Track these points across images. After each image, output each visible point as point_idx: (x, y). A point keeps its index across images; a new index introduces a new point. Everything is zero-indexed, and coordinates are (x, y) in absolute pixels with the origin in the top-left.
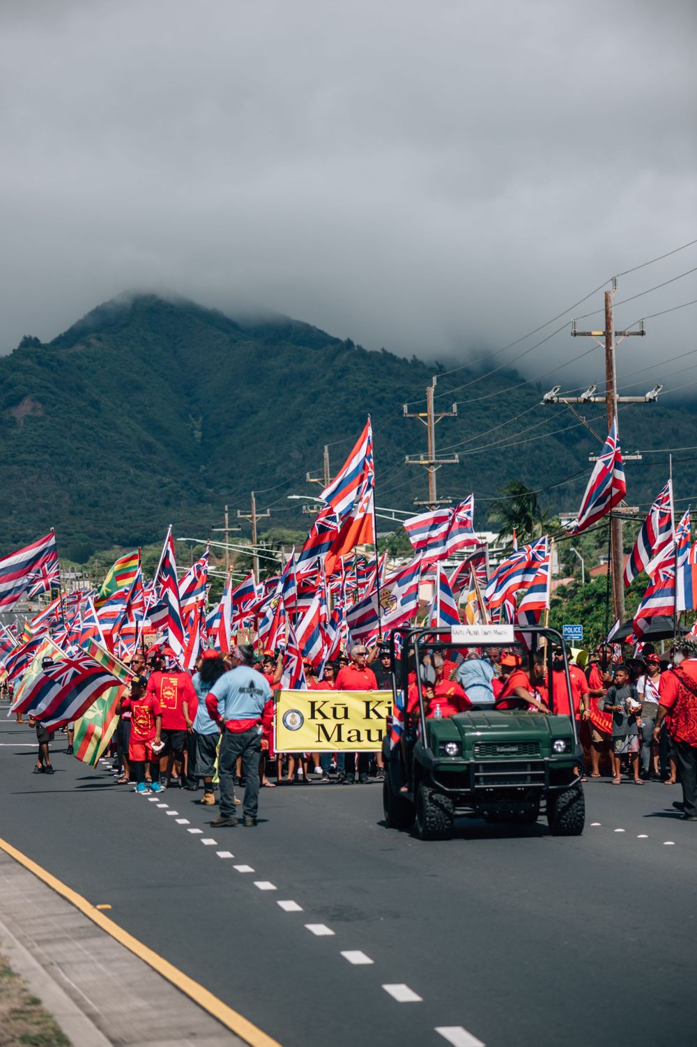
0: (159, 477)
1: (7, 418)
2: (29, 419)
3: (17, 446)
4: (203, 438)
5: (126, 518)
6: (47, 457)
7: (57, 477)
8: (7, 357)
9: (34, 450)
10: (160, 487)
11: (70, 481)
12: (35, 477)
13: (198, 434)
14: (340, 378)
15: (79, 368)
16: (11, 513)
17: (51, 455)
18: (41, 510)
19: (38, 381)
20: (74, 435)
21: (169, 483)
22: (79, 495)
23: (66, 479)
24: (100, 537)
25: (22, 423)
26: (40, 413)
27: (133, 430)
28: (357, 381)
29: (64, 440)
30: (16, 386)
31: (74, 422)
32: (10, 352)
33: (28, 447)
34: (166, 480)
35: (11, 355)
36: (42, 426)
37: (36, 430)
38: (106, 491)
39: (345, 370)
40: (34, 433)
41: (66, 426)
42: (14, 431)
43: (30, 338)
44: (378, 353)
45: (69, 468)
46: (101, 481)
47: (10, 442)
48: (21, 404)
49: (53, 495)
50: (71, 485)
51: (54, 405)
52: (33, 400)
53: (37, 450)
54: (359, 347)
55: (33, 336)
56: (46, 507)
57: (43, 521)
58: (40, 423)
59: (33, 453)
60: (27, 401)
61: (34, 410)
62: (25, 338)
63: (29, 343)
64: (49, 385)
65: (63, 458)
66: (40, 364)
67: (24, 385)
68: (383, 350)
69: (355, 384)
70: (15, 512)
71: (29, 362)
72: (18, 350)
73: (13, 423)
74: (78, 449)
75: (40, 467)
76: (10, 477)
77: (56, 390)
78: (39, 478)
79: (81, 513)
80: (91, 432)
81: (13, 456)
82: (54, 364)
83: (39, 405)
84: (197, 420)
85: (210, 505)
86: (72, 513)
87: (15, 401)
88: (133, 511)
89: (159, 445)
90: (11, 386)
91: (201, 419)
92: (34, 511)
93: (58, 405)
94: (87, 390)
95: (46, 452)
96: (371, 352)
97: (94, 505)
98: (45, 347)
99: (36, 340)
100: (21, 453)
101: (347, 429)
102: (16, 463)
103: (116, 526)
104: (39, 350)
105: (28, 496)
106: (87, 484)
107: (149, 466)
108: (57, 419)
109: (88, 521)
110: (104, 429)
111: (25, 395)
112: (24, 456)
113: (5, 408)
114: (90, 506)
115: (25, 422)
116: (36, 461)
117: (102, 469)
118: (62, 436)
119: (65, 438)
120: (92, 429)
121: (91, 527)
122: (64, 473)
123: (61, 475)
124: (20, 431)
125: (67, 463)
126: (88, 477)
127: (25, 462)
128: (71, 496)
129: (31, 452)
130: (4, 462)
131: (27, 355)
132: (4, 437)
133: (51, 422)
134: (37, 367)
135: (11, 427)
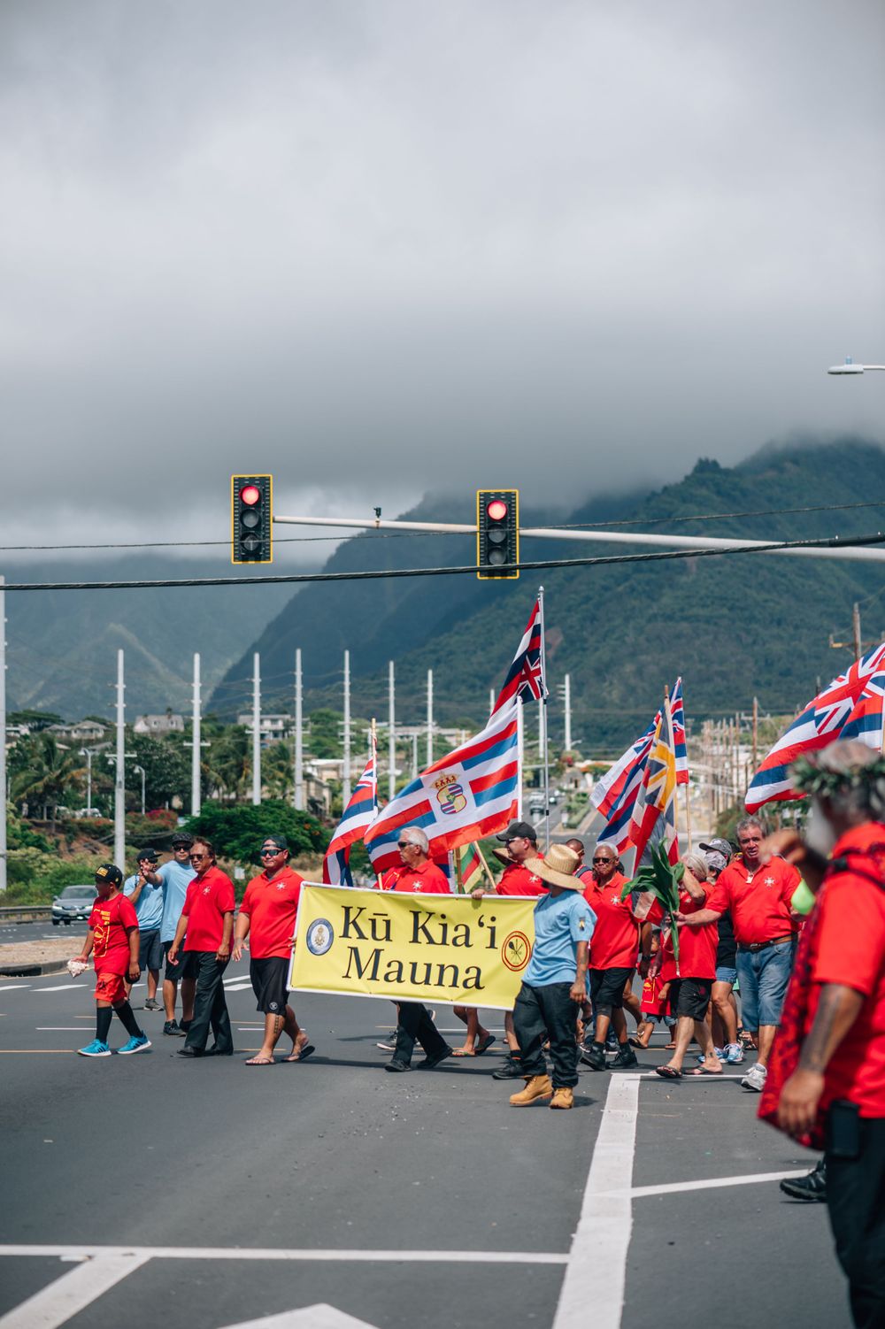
1: (676, 563)
2: (703, 563)
3: (688, 597)
6: (725, 611)
7: (739, 638)
8: (677, 485)
9: (709, 602)
11: (754, 642)
12: (711, 637)
15: (770, 500)
17: (731, 609)
18: (718, 680)
20: (761, 584)
22: (766, 661)
23: (750, 640)
25: (694, 569)
27: (838, 578)
29: (748, 591)
30: (687, 521)
31: (761, 567)
32: (680, 478)
33: (701, 599)
35: (683, 483)
36: (720, 573)
37: (711, 577)
38: (801, 656)
40: (710, 581)
41: (750, 571)
42: (683, 579)
43: (708, 461)
45: (754, 626)
46: (797, 642)
47: (679, 593)
49: (733, 660)
50: (756, 648)
53: (713, 603)
55: (711, 458)
56: (724, 675)
57: (719, 693)
58: (718, 569)
59: (708, 606)
62: (701, 461)
63: (706, 468)
65: (747, 614)
66: (719, 493)
71: (704, 492)
72: (691, 475)
73: (683, 567)
74: (766, 601)
75: (716, 624)
76: (678, 636)
77: (738, 526)
78: (716, 638)
79: (769, 684)
80: (783, 580)
81: (682, 610)
82: (737, 493)
86: (757, 683)
90: (680, 521)
92: (709, 680)
94: (779, 527)
95: (724, 605)
97: (786, 673)
98: (727, 472)
99: (715, 463)
100: (692, 606)
102: (686, 619)
104: (718, 476)
105: (701, 661)
106: (777, 648)
108: (740, 564)
109: (778, 694)
110: (802, 576)
112: (695, 611)
114: (781, 674)
115: (698, 568)
116: (711, 617)
117: (796, 627)
118: (746, 585)
119: (750, 587)
120: (784, 576)
122: (748, 632)
123: (743, 635)
124: (692, 577)
125: (752, 619)
126: (779, 638)
127: (697, 618)
128: (756, 662)
129: (704, 606)
130: (670, 618)
131: (702, 483)
132: (671, 586)
133: (732, 566)
134: (715, 497)
135: (680, 574)
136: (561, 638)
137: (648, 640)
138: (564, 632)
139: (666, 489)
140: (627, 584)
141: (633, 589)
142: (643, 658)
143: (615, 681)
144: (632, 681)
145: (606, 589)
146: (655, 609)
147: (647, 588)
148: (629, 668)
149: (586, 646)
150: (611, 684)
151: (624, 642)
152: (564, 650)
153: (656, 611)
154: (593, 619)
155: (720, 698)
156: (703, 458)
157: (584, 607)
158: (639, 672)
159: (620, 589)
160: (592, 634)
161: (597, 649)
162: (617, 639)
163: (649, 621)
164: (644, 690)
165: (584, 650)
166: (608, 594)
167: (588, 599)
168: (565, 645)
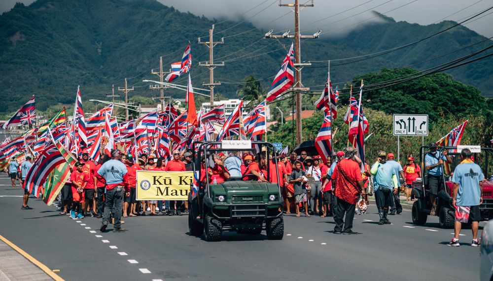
0: (81, 71)
1: (8, 42)
2: (19, 42)
3: (13, 55)
4: (102, 53)
5: (64, 90)
6: (27, 60)
8: (8, 13)
9: (20, 57)
10: (82, 76)
11: (38, 72)
12: (22, 70)
13: (100, 51)
14: (168, 25)
15: (43, 18)
16: (10, 87)
17: (29, 60)
18: (24, 86)
19: (23, 24)
20: (40, 50)
21: (86, 74)
22: (42, 79)
23: (36, 71)
24: (52, 99)
25: (15, 44)
26: (24, 40)
27: (68, 48)
28: (176, 27)
29: (35, 53)
30: (12, 26)
31: (40, 44)
33: (18, 56)
34: (84, 72)
35: (10, 11)
36: (25, 46)
37: (21, 47)
38: (55, 77)
39: (170, 21)
40: (21, 49)
41: (36, 46)
42: (11, 48)
43: (19, 3)
44: (186, 13)
45: (37, 66)
46: (53, 72)
47: (10, 53)
48: (15, 35)
49: (30, 79)
50: (38, 74)
51: (30, 36)
52: (20, 33)
53: (22, 57)
54: (177, 10)
55: (21, 2)
56: (27, 84)
57: (25, 91)
58: (24, 44)
60: (18, 33)
61: (21, 38)
62: (17, 3)
63: (19, 6)
64: (28, 26)
65: (35, 61)
66: (24, 16)
67: (16, 26)
68: (188, 12)
70: (11, 86)
71: (18, 15)
72: (14, 9)
73: (11, 44)
74: (42, 57)
75: (23, 65)
76: (10, 69)
77: (32, 28)
78: (23, 70)
79: (43, 87)
80: (48, 49)
81: (11, 59)
82: (31, 16)
83: (23, 36)
84: (99, 44)
85: (105, 85)
86: (39, 87)
87: (12, 33)
88: (68, 87)
89: (81, 56)
90: (10, 26)
91: (101, 43)
92: (21, 86)
93: (33, 36)
94: (46, 29)
95: (26, 58)
96: (183, 13)
97: (49, 84)
98: (26, 8)
99: (22, 4)
100: (15, 58)
101: (171, 50)
102: (12, 63)
103: (60, 94)
104: (24, 9)
105: (18, 79)
106: (46, 74)
107: (76, 66)
108: (32, 43)
109: (47, 91)
110: (55, 47)
111: (17, 31)
112: (16, 60)
113: (7, 37)
114: (47, 84)
116: (21, 62)
117: (53, 67)
118: (34, 51)
119: (36, 51)
120: (48, 47)
121: (48, 94)
122: (35, 68)
123: (33, 69)
124: (14, 48)
125: (37, 63)
126: (47, 70)
127: (16, 63)
128: (39, 79)
129: (19, 58)
130: (6, 62)
131: (17, 12)
132: (6, 51)
133: (29, 44)
134: (22, 17)
135: (10, 46)
139: (4, 14)
153: (1, 60)
155: (25, 93)
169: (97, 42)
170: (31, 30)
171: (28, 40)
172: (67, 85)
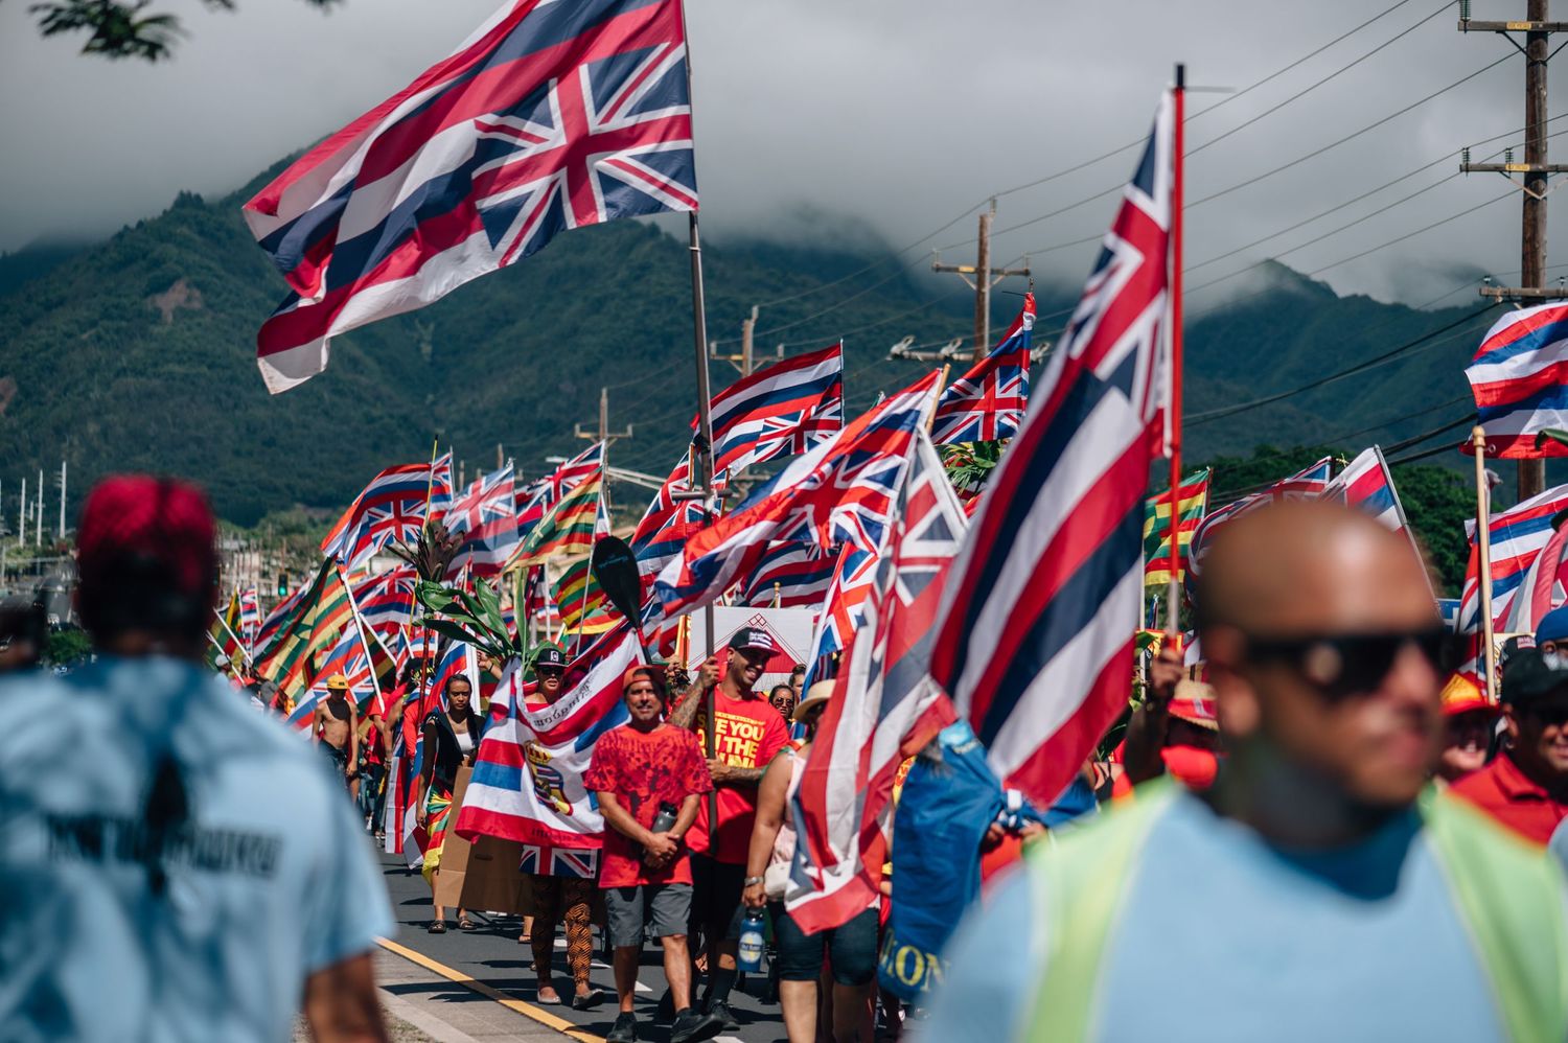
0: (366, 408)
1: (150, 308)
2: (181, 313)
3: (162, 351)
4: (433, 355)
5: (314, 465)
6: (204, 369)
7: (218, 401)
8: (153, 221)
9: (185, 358)
10: (367, 423)
11: (236, 406)
12: (186, 398)
13: (427, 349)
14: (638, 278)
17: (210, 367)
18: (193, 447)
19: (198, 258)
20: (246, 340)
21: (381, 418)
22: (248, 429)
23: (230, 404)
24: (276, 490)
25: (170, 318)
26: (197, 305)
28: (662, 285)
29: (231, 348)
30: (164, 262)
31: (246, 321)
32: (158, 213)
33: (178, 353)
34: (376, 413)
35: (160, 219)
36: (199, 325)
37: (189, 329)
38: (288, 425)
39: (645, 268)
40: (188, 334)
41: (234, 326)
42: (156, 330)
43: (189, 194)
45: (236, 387)
46: (282, 409)
47: (154, 345)
48: (170, 290)
49: (211, 425)
50: (238, 413)
51: (218, 295)
52: (188, 286)
53: (190, 359)
55: (194, 192)
56: (199, 442)
57: (194, 462)
58: (197, 320)
59: (184, 363)
60: (180, 286)
61: (189, 299)
62: (182, 195)
63: (187, 201)
64: (213, 265)
65: (229, 373)
66: (201, 233)
67: (177, 262)
69: (659, 288)
70: (153, 447)
71: (184, 230)
72: (172, 210)
73: (157, 316)
75: (193, 383)
76: (150, 395)
77: (222, 273)
78: (192, 399)
79: (250, 454)
81: (155, 365)
82: (222, 234)
83: (197, 293)
84: (426, 327)
86: (237, 453)
87: (162, 286)
88: (326, 455)
89: (369, 362)
90: (157, 263)
91: (432, 326)
93: (224, 296)
94: (268, 275)
95: (203, 362)
97: (270, 443)
98: (209, 208)
99: (198, 197)
100: (168, 361)
101: (643, 354)
103: (300, 476)
104: (201, 213)
105: (174, 425)
106: (261, 413)
107: (353, 392)
108: (222, 315)
109: (260, 466)
111: (177, 278)
112: (171, 367)
113: (146, 295)
114: (264, 443)
115: (174, 317)
116: (187, 375)
118: (228, 341)
119: (233, 343)
121: (264, 475)
122: (229, 394)
123: (223, 397)
124: (167, 329)
125: (233, 379)
127: (171, 376)
128: (237, 429)
129: (180, 362)
130: (141, 373)
131: (183, 220)
132: (143, 337)
133: (213, 318)
134: (197, 237)
135: (154, 322)
136: (14, 390)
137: (116, 398)
138: (19, 383)
139: (140, 224)
140: (92, 332)
141: (99, 338)
142: (109, 417)
143: (76, 442)
144: (96, 443)
145: (70, 336)
146: (124, 361)
147: (116, 338)
148: (92, 428)
149: (43, 400)
150: (71, 445)
151: (88, 398)
152: (18, 404)
153: (125, 364)
154: (53, 369)
155: (194, 467)
156: (185, 191)
157: (42, 355)
158: (104, 434)
159: (85, 336)
160: (51, 386)
161: (55, 404)
162: (79, 395)
163: (117, 375)
164: (109, 456)
165: (41, 404)
166: (71, 342)
167: (48, 346)
168: (20, 397)
169: (421, 322)
170: (219, 277)
171: (210, 306)
172: (322, 451)
